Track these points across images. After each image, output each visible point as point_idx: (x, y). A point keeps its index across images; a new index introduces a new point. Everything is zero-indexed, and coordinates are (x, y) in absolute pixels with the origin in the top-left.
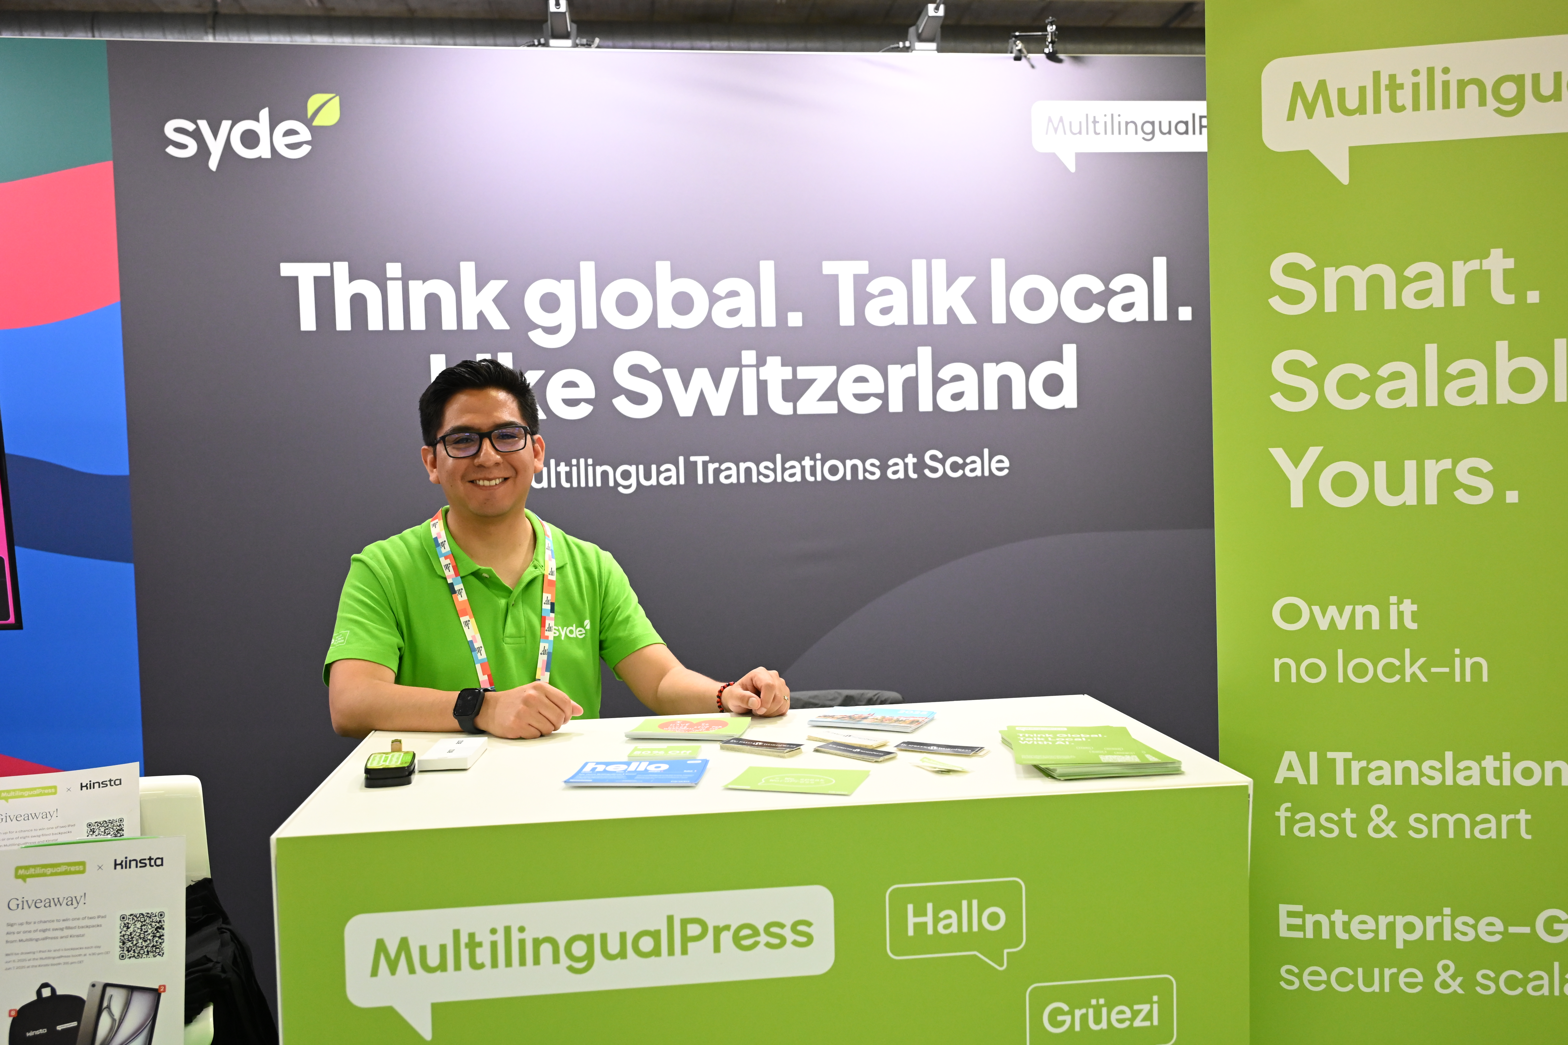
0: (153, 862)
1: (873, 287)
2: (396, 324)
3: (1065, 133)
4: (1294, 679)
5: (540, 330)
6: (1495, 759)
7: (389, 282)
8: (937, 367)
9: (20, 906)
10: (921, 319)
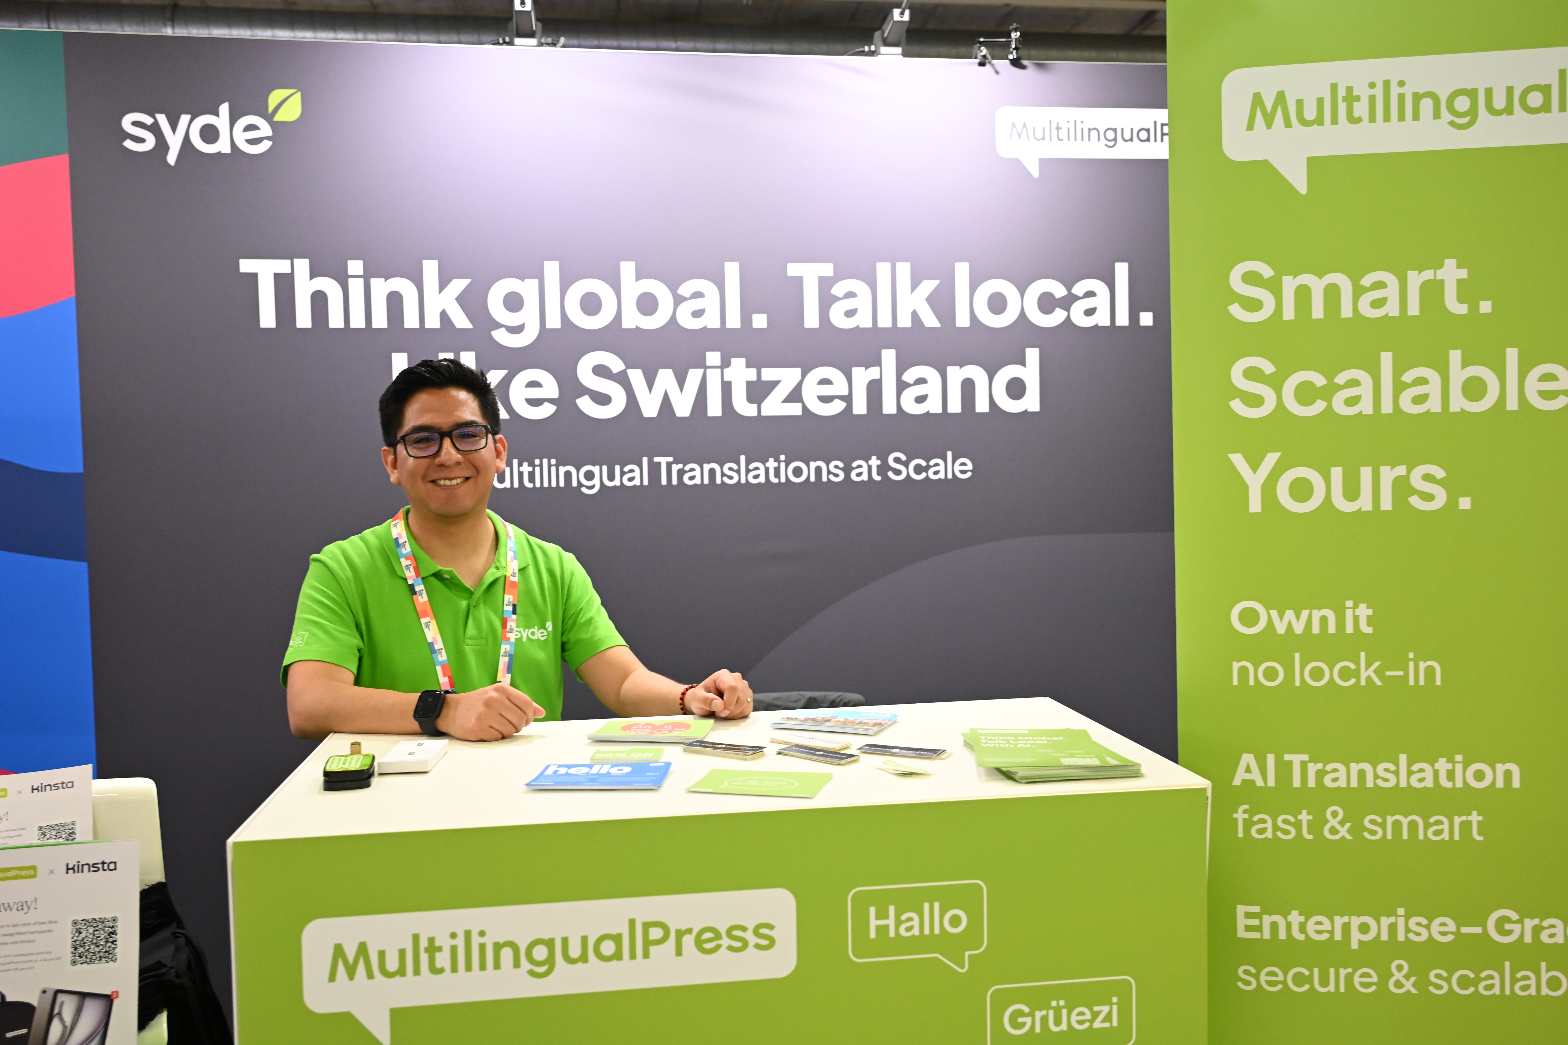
0: (106, 867)
1: (838, 290)
2: (358, 321)
3: (1029, 139)
4: (1252, 682)
5: (503, 329)
6: (1448, 762)
7: (350, 280)
8: (900, 370)
10: (885, 322)
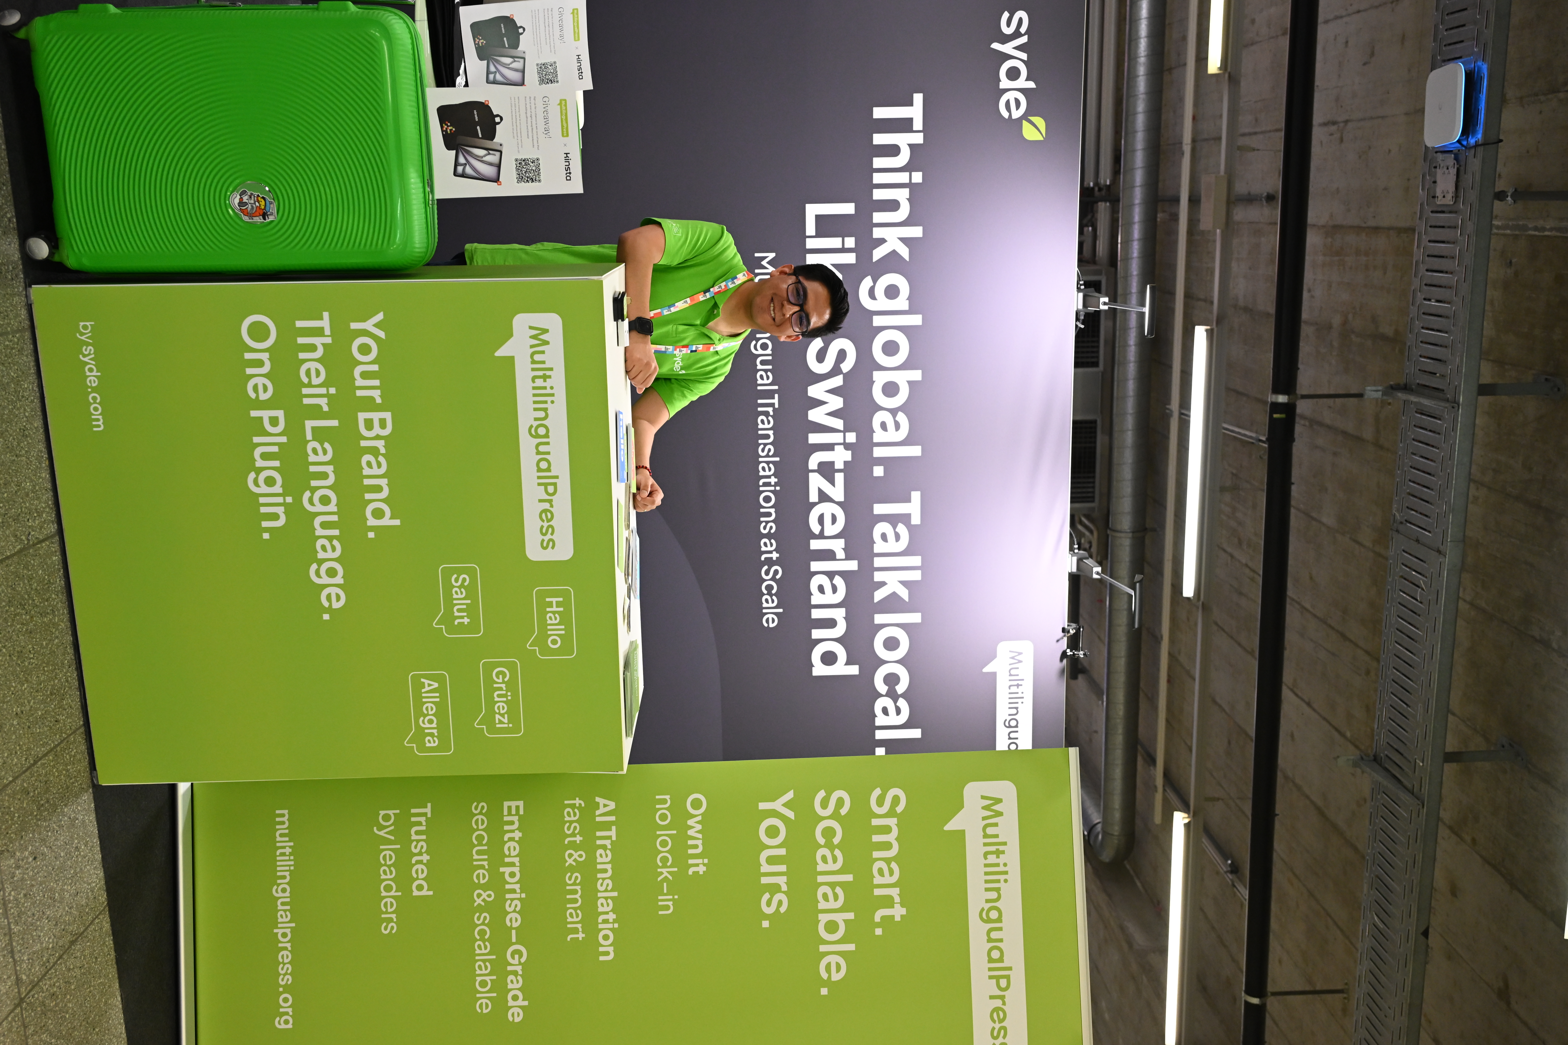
0: (568, 174)
1: (901, 528)
2: (878, 178)
3: (1010, 664)
4: (657, 806)
5: (872, 284)
6: (614, 920)
7: (908, 173)
8: (842, 574)
9: (545, 103)
10: (878, 562)
